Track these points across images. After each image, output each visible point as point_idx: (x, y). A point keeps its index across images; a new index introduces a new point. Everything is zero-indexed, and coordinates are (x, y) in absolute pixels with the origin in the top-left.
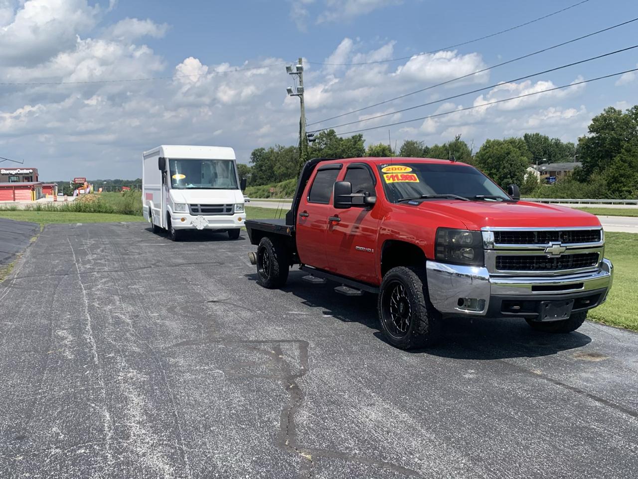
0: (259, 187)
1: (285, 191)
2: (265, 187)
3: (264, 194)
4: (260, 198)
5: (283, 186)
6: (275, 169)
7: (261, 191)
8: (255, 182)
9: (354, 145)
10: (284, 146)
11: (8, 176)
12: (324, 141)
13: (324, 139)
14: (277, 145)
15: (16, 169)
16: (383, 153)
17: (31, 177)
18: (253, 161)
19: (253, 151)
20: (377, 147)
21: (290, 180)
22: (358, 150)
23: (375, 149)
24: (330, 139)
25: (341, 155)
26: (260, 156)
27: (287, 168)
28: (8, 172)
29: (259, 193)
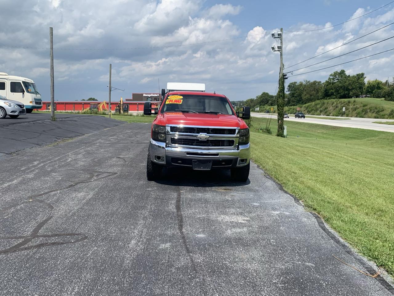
0: (291, 107)
1: (307, 110)
2: (295, 107)
3: (294, 112)
4: (291, 114)
5: (306, 106)
6: (303, 96)
7: (292, 109)
8: (290, 103)
9: (358, 80)
10: (310, 81)
11: (146, 98)
12: (336, 77)
13: (337, 76)
14: (305, 80)
15: (151, 94)
16: (378, 86)
17: (158, 98)
18: (289, 91)
19: (289, 84)
20: (373, 82)
21: (312, 103)
22: (360, 84)
23: (372, 83)
24: (341, 76)
25: (348, 87)
26: (293, 87)
27: (311, 95)
28: (146, 95)
29: (290, 111)
